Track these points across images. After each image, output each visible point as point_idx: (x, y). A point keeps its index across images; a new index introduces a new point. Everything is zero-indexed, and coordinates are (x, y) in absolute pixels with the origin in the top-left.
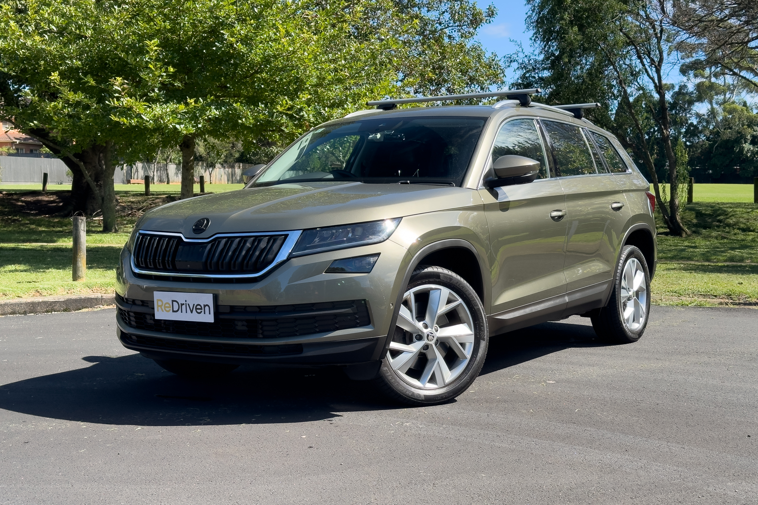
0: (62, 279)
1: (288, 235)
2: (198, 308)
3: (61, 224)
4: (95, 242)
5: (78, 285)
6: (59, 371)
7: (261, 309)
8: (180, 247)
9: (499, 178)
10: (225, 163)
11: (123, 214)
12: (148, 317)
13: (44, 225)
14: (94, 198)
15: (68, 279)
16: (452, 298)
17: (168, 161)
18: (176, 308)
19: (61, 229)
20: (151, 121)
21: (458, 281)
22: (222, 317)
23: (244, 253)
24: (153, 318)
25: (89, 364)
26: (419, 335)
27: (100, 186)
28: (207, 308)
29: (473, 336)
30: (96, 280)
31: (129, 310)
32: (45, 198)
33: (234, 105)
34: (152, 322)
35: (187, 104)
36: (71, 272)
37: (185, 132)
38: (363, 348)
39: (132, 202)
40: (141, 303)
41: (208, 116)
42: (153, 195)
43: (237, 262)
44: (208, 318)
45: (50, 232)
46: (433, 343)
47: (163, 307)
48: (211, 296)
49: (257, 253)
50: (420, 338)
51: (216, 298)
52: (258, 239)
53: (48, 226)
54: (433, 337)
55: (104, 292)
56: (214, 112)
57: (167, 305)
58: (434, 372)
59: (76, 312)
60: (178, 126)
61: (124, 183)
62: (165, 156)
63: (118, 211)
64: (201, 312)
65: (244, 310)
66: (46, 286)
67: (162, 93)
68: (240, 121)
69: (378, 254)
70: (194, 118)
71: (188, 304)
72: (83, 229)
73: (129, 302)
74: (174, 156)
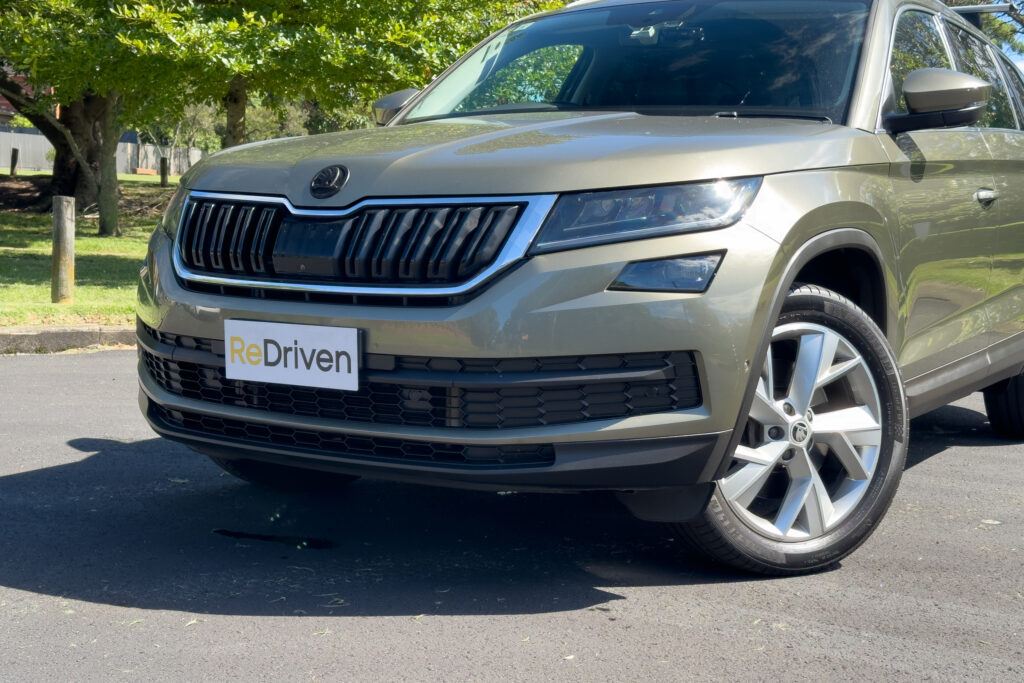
0: (35, 299)
1: (527, 203)
2: (324, 360)
3: (36, 223)
4: (87, 247)
5: (61, 310)
6: (22, 469)
7: (464, 366)
8: (284, 227)
9: (913, 111)
11: (128, 211)
12: (209, 374)
13: (11, 222)
14: (86, 187)
15: (44, 299)
16: (844, 353)
17: (191, 145)
18: (272, 357)
19: (36, 229)
20: (183, 48)
21: (858, 319)
22: (373, 379)
23: (427, 240)
24: (220, 376)
25: (80, 456)
26: (777, 428)
27: (95, 169)
28: (343, 359)
29: (879, 433)
30: (91, 303)
31: (169, 357)
32: (15, 185)
33: (316, 29)
34: (218, 384)
35: (242, 21)
36: (50, 289)
37: (237, 69)
38: (685, 458)
39: (142, 195)
40: (194, 344)
41: (272, 48)
42: (172, 186)
43: (412, 261)
44: (347, 380)
45: (20, 232)
46: (803, 445)
47: (244, 354)
48: (354, 332)
49: (458, 242)
50: (778, 434)
51: (363, 338)
52: (458, 212)
53: (17, 224)
54: (806, 433)
55: (104, 322)
56: (283, 42)
57: (253, 350)
58: (804, 507)
59: (57, 353)
60: (225, 61)
61: (127, 172)
62: (187, 137)
63: (121, 207)
64: (330, 367)
65: (428, 365)
66: (7, 310)
67: (199, 7)
68: (323, 58)
69: (722, 253)
70: (251, 50)
71: (302, 350)
72: (69, 216)
73: (168, 341)
74: (199, 138)
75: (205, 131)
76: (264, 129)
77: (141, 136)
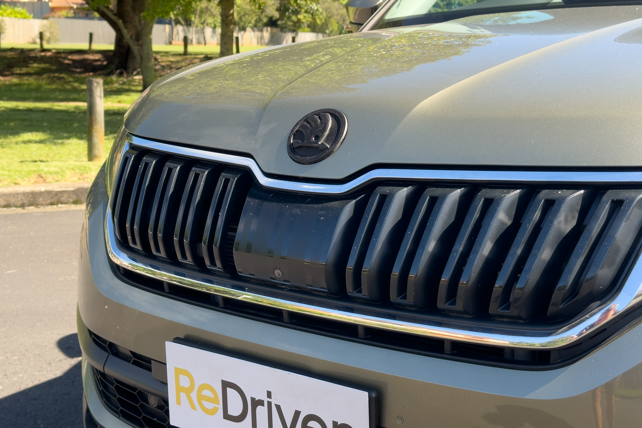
10: (255, 27)
14: (134, 57)
17: (205, 25)
23: (487, 247)
27: (140, 46)
31: (100, 369)
32: (91, 57)
40: (131, 356)
42: (191, 54)
49: (546, 254)
52: (541, 199)
62: (203, 20)
63: (157, 70)
66: (52, 169)
72: (99, 95)
74: (210, 20)
75: (214, 16)
76: (251, 13)
77: (175, 20)
